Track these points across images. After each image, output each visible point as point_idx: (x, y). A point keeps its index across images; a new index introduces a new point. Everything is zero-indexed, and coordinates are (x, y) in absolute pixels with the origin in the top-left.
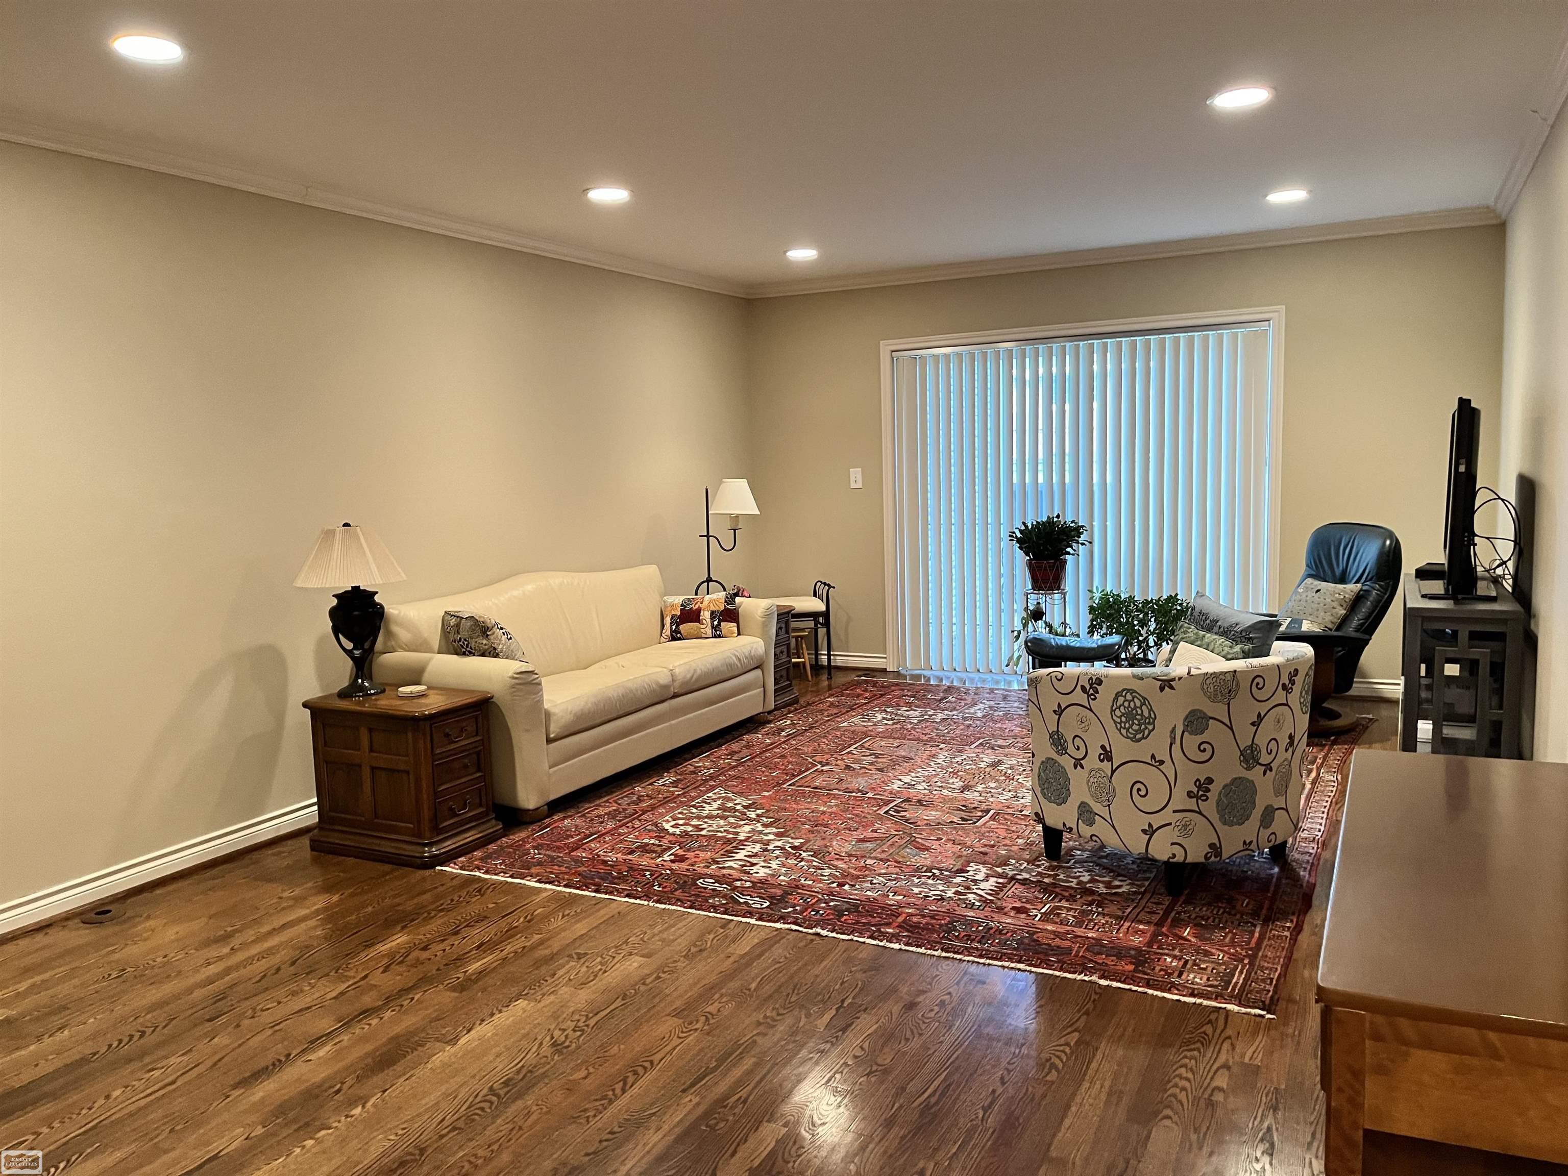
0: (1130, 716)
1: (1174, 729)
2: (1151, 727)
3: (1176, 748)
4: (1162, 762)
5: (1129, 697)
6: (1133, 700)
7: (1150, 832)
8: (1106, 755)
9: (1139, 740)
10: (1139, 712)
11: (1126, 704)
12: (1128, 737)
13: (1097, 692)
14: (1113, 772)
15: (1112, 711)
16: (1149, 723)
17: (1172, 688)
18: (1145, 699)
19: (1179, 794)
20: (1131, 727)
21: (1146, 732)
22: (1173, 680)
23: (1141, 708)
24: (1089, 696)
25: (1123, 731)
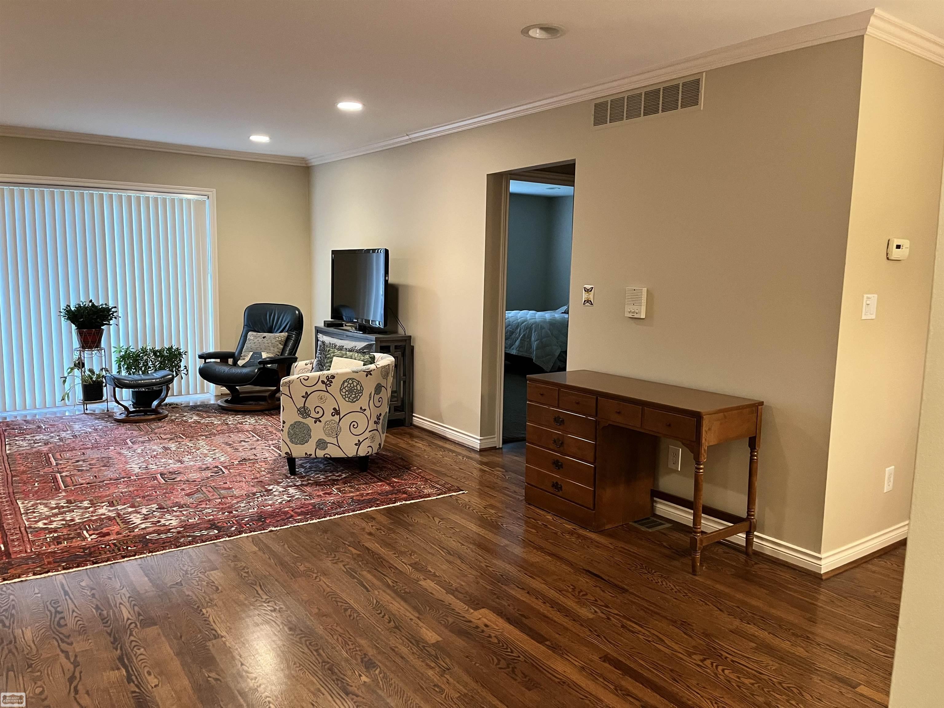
0: (350, 391)
1: (371, 394)
2: (360, 394)
3: (371, 402)
4: (365, 410)
5: (350, 382)
6: (353, 383)
7: (359, 444)
8: (337, 412)
9: (355, 402)
10: (355, 388)
11: (349, 385)
12: (349, 401)
13: (332, 382)
14: (340, 420)
15: (341, 390)
16: (360, 393)
17: (371, 374)
18: (359, 381)
19: (371, 422)
20: (351, 396)
21: (359, 397)
22: (371, 371)
23: (356, 386)
24: (326, 385)
25: (347, 399)
